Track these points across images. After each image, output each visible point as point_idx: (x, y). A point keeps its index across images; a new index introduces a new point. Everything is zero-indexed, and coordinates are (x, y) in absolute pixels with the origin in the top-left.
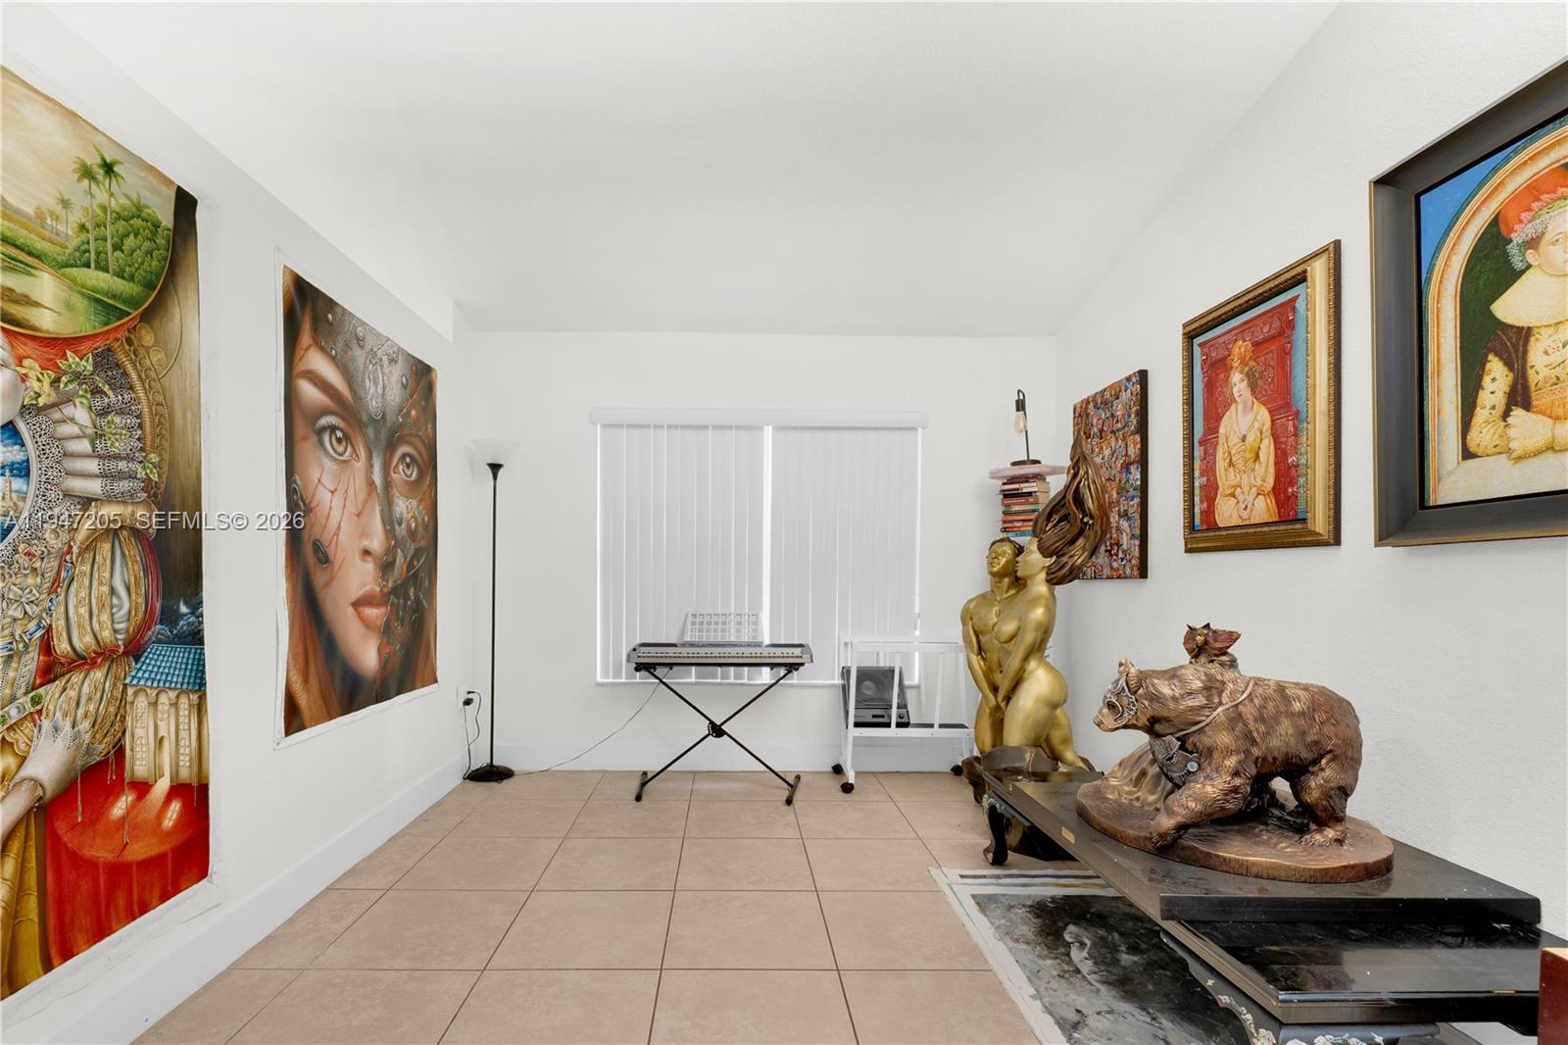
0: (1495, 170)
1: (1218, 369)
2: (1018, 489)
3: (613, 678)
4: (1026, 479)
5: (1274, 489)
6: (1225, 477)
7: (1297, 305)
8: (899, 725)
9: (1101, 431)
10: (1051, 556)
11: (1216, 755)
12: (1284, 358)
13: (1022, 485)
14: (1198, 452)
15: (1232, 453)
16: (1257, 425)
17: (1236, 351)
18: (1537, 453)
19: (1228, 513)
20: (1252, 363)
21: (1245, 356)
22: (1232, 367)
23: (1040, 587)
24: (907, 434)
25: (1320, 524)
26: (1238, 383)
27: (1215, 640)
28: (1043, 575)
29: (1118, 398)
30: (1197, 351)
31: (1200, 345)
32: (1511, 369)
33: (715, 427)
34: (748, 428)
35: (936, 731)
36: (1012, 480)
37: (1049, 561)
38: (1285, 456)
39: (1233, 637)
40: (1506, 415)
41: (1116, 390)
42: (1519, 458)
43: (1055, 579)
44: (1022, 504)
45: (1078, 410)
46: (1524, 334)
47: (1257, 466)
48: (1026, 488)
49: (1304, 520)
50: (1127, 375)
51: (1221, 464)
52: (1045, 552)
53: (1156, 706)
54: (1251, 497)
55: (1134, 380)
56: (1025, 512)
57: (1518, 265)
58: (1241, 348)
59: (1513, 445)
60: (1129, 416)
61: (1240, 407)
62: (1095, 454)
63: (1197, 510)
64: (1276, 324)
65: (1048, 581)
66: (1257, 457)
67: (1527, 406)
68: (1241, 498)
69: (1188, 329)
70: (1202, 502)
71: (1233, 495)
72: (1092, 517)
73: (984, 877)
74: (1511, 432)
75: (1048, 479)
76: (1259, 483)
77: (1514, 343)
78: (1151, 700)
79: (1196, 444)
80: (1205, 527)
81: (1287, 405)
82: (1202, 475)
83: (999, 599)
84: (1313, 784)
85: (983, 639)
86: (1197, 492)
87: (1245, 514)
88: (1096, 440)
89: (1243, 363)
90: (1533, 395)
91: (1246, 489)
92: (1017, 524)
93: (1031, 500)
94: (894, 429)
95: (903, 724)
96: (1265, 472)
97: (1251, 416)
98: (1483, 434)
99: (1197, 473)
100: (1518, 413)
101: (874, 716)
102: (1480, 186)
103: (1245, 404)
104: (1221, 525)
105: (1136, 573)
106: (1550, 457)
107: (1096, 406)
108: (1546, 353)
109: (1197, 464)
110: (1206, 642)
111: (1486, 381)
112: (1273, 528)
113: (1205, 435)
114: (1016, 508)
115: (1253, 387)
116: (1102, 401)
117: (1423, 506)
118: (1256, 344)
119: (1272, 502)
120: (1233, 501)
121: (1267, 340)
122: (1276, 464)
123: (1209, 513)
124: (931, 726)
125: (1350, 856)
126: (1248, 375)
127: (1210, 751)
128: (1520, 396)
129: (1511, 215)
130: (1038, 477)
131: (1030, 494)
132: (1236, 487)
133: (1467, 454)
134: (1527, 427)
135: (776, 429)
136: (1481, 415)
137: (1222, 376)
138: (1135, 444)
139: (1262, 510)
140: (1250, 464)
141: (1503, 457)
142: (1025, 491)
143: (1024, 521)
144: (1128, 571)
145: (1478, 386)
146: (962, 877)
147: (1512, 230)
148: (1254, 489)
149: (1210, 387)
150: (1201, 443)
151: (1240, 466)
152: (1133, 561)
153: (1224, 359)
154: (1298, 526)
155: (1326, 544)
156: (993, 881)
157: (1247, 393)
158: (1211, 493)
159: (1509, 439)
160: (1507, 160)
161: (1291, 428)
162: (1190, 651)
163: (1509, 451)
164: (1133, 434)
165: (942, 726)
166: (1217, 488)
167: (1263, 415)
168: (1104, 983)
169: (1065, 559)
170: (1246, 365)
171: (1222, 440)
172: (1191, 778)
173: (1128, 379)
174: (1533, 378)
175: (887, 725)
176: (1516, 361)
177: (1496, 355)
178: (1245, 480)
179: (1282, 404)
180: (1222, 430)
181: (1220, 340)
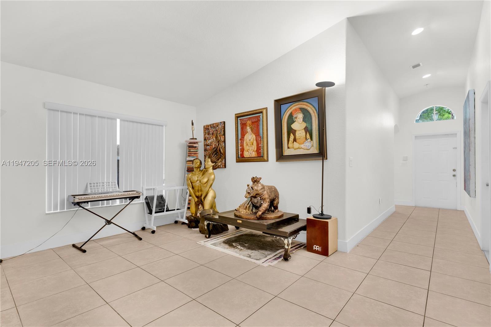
0: (291, 105)
1: (244, 125)
2: (192, 145)
3: (53, 211)
4: (195, 143)
5: (256, 150)
6: (246, 148)
7: (260, 117)
8: (167, 211)
9: (213, 133)
10: (213, 163)
11: (266, 199)
12: (258, 126)
13: (194, 145)
14: (239, 141)
15: (248, 142)
16: (253, 138)
17: (248, 122)
18: (298, 149)
19: (246, 154)
20: (251, 126)
21: (250, 124)
22: (247, 126)
23: (211, 170)
24: (161, 127)
25: (265, 158)
26: (248, 129)
27: (258, 179)
28: (212, 168)
29: (218, 126)
30: (239, 121)
31: (240, 119)
32: (294, 136)
33: (99, 117)
34: (112, 119)
35: (176, 211)
36: (190, 143)
37: (213, 164)
38: (259, 145)
39: (260, 179)
40: (293, 142)
41: (217, 125)
42: (295, 149)
43: (214, 168)
44: (194, 149)
45: (205, 127)
46: (295, 131)
47: (253, 146)
48: (195, 145)
49: (263, 157)
50: (221, 122)
51: (245, 145)
52: (212, 162)
53: (257, 192)
54: (252, 152)
55: (222, 123)
56: (194, 151)
57: (295, 121)
58: (249, 122)
59: (294, 147)
60: (221, 131)
61: (249, 134)
62: (211, 138)
63: (239, 153)
64: (256, 119)
65: (213, 169)
66: (253, 144)
67: (296, 142)
68: (250, 152)
69: (237, 115)
70: (240, 152)
71: (248, 151)
72: (222, 154)
73: (208, 241)
74: (294, 145)
75: (199, 143)
76: (253, 149)
77: (294, 132)
78: (256, 191)
79: (239, 140)
80: (241, 157)
81: (259, 135)
82: (241, 146)
83: (197, 173)
84: (275, 202)
85: (194, 184)
86: (239, 150)
87: (250, 155)
88: (211, 135)
89: (250, 125)
90: (297, 140)
91: (251, 150)
92: (192, 154)
93: (196, 148)
94: (157, 125)
95: (167, 210)
96: (255, 147)
97: (252, 136)
98: (290, 145)
99: (239, 146)
100: (295, 142)
101: (159, 210)
102: (289, 107)
103: (250, 133)
104: (245, 157)
105: (224, 167)
106: (299, 149)
107: (211, 127)
108: (298, 134)
109: (239, 144)
110: (256, 180)
111: (291, 137)
112: (257, 158)
113: (241, 138)
114: (192, 150)
115: (252, 130)
116: (213, 126)
117: (282, 156)
118: (252, 122)
119: (256, 153)
120: (248, 152)
121: (254, 122)
122: (257, 146)
123: (242, 155)
124: (174, 210)
125: (279, 214)
126: (251, 128)
127: (265, 199)
128: (295, 140)
129: (293, 112)
130: (197, 143)
131: (196, 147)
132: (248, 149)
133: (288, 148)
134: (296, 145)
135: (121, 120)
136: (290, 142)
137: (245, 127)
138: (223, 138)
139: (254, 154)
140: (251, 145)
141: (293, 149)
142: (194, 146)
143: (194, 154)
144: (221, 166)
145: (290, 138)
146: (205, 242)
147: (293, 115)
148: (252, 150)
149: (242, 129)
150: (240, 140)
151: (249, 145)
152: (223, 164)
153: (245, 124)
154: (262, 158)
155: (266, 161)
156: (211, 241)
157: (251, 131)
158: (243, 150)
159: (294, 146)
160: (292, 104)
161: (260, 139)
162: (253, 182)
163: (294, 148)
164: (222, 135)
165: (177, 209)
166: (244, 149)
167: (254, 136)
168: (247, 249)
169: (217, 164)
170: (250, 126)
171: (245, 140)
172: (262, 204)
173: (221, 123)
174: (296, 138)
175: (163, 211)
176: (294, 135)
177: (292, 133)
178: (250, 149)
179: (257, 134)
180: (245, 138)
181: (245, 119)
